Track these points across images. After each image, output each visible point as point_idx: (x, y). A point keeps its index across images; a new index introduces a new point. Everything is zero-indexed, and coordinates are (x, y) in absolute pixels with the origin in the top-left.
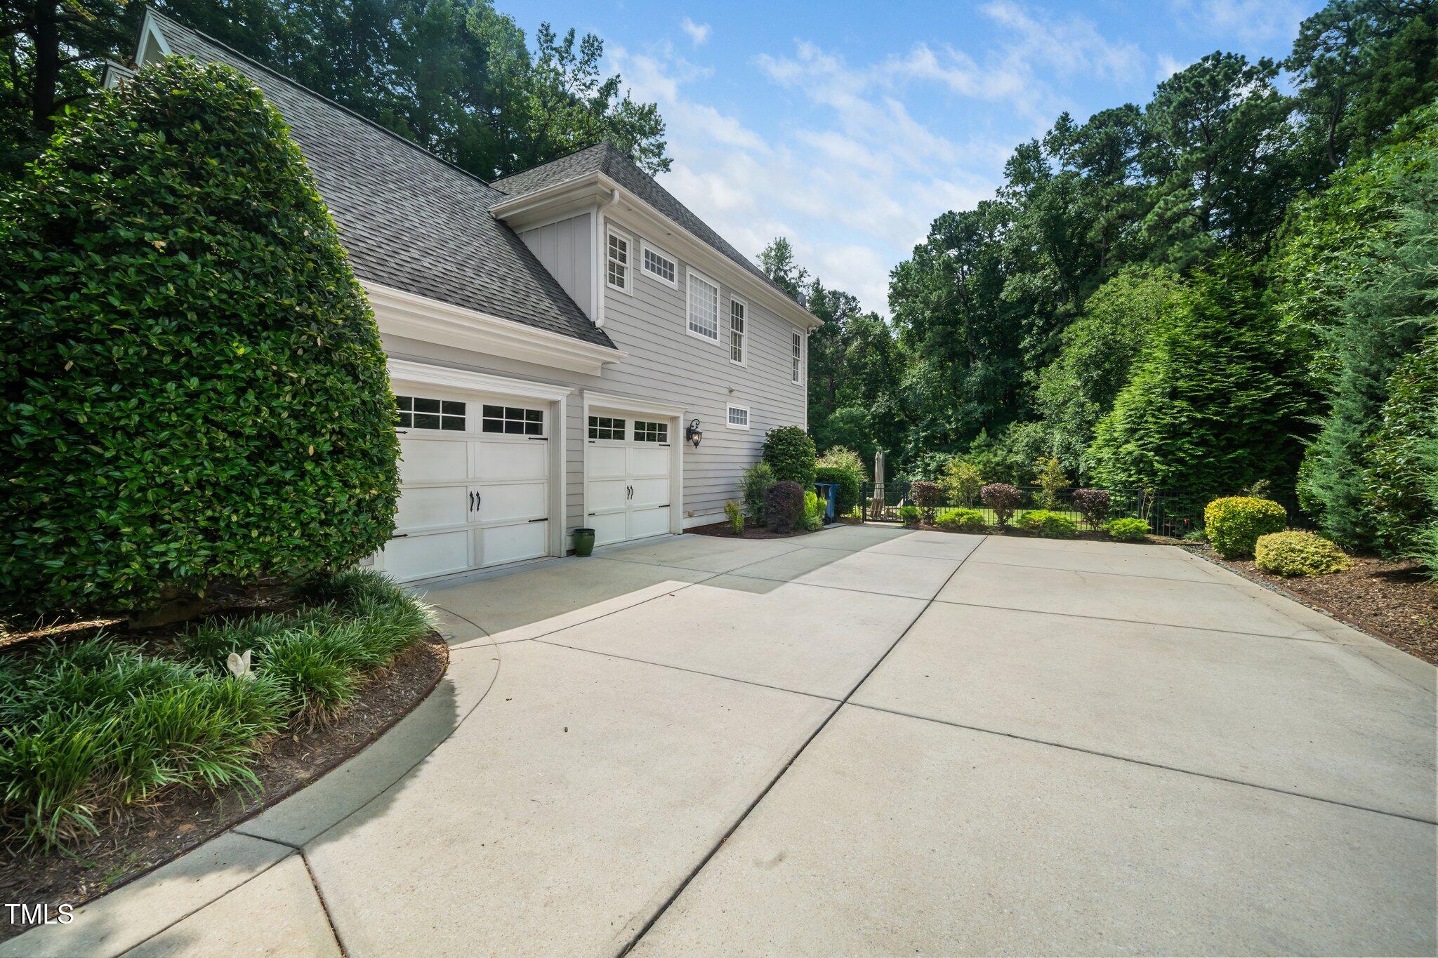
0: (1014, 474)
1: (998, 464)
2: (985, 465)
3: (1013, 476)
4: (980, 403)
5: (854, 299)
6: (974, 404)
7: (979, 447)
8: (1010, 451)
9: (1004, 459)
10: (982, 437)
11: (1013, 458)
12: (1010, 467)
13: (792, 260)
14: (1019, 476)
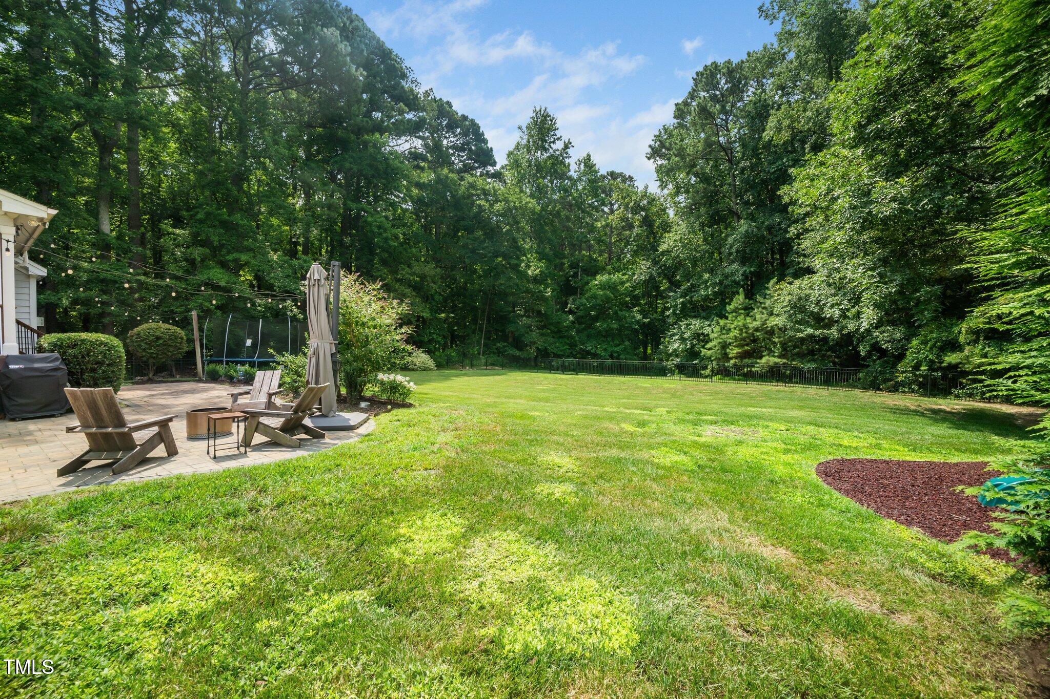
0: (776, 340)
1: (757, 330)
2: (741, 330)
3: (774, 343)
4: (743, 263)
5: (631, 178)
6: (735, 266)
7: (735, 310)
8: (771, 314)
9: (764, 323)
10: (740, 299)
11: (774, 321)
12: (771, 333)
13: (557, 132)
14: (781, 343)
